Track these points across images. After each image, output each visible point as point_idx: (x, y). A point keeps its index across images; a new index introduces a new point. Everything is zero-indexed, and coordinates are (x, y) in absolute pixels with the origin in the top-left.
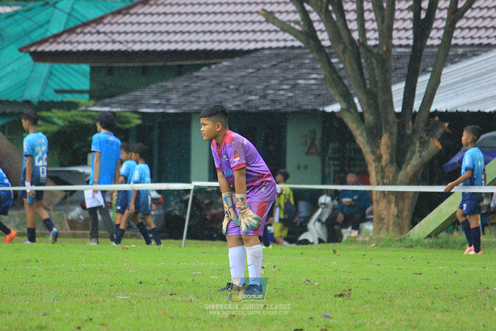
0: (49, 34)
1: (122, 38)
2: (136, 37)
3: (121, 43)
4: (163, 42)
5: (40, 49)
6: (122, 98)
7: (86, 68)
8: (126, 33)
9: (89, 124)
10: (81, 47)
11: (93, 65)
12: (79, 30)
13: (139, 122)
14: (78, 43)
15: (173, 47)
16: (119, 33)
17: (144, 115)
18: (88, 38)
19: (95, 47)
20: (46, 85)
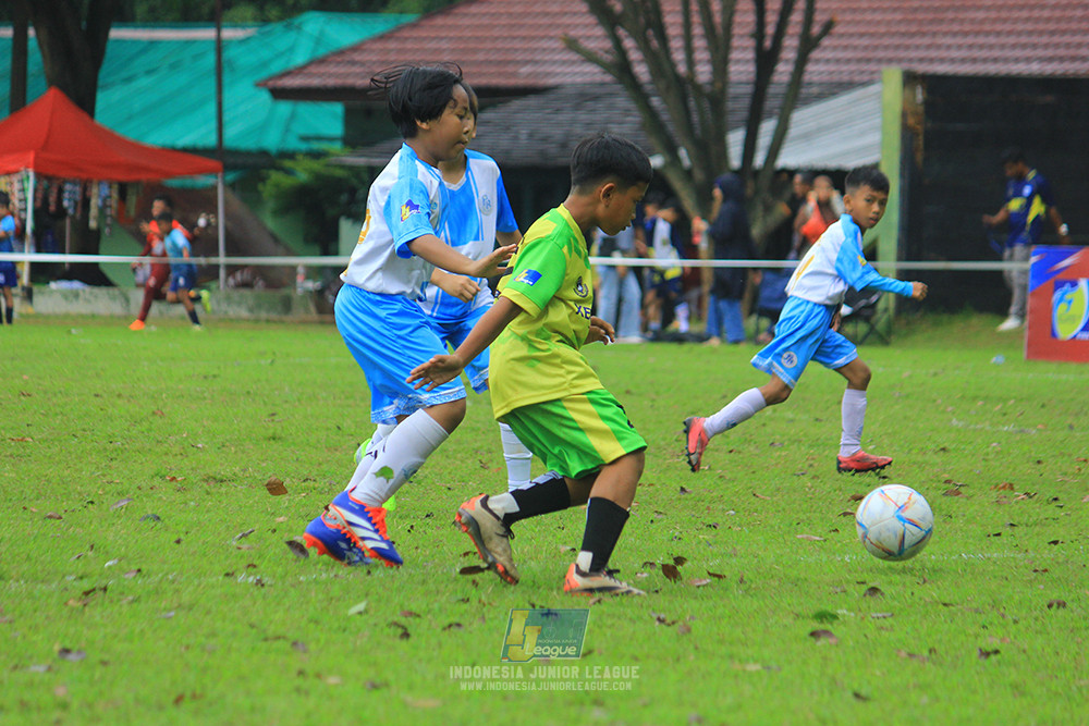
0: (292, 66)
5: (281, 83)
7: (338, 108)
9: (339, 179)
10: (331, 82)
11: (352, 103)
14: (328, 76)
18: (341, 69)
19: (348, 82)
20: (287, 130)
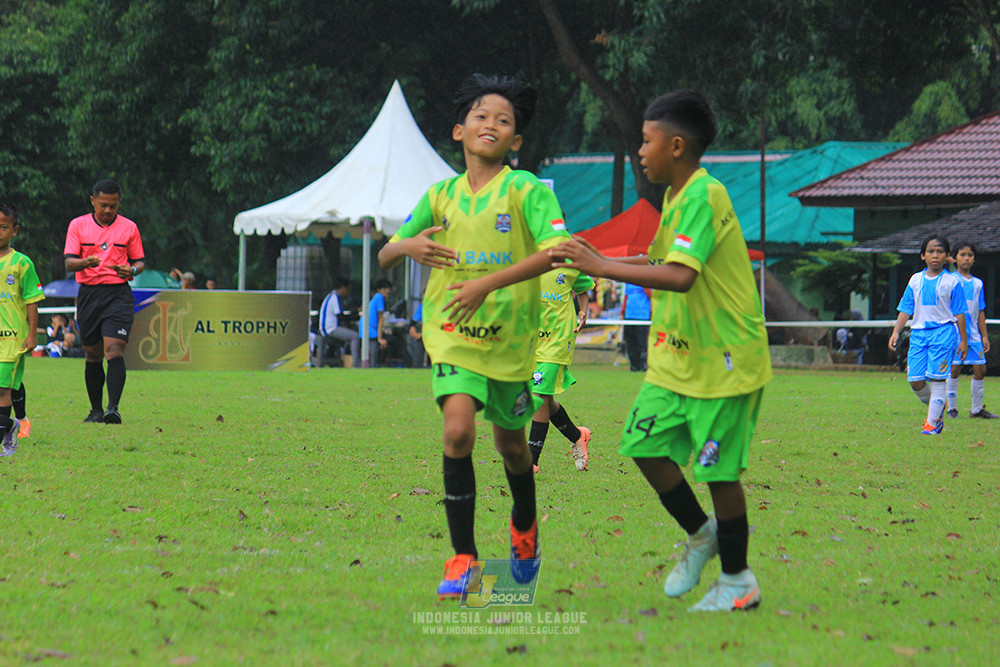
0: (816, 180)
1: (884, 183)
2: (898, 182)
3: (883, 187)
4: (923, 187)
5: (808, 194)
6: (884, 240)
7: (850, 211)
8: (889, 178)
9: (851, 264)
10: (846, 192)
11: (860, 208)
12: (844, 176)
13: (899, 262)
14: (844, 188)
15: (932, 191)
16: (882, 179)
17: (903, 256)
18: (852, 183)
19: (859, 192)
20: (813, 228)
